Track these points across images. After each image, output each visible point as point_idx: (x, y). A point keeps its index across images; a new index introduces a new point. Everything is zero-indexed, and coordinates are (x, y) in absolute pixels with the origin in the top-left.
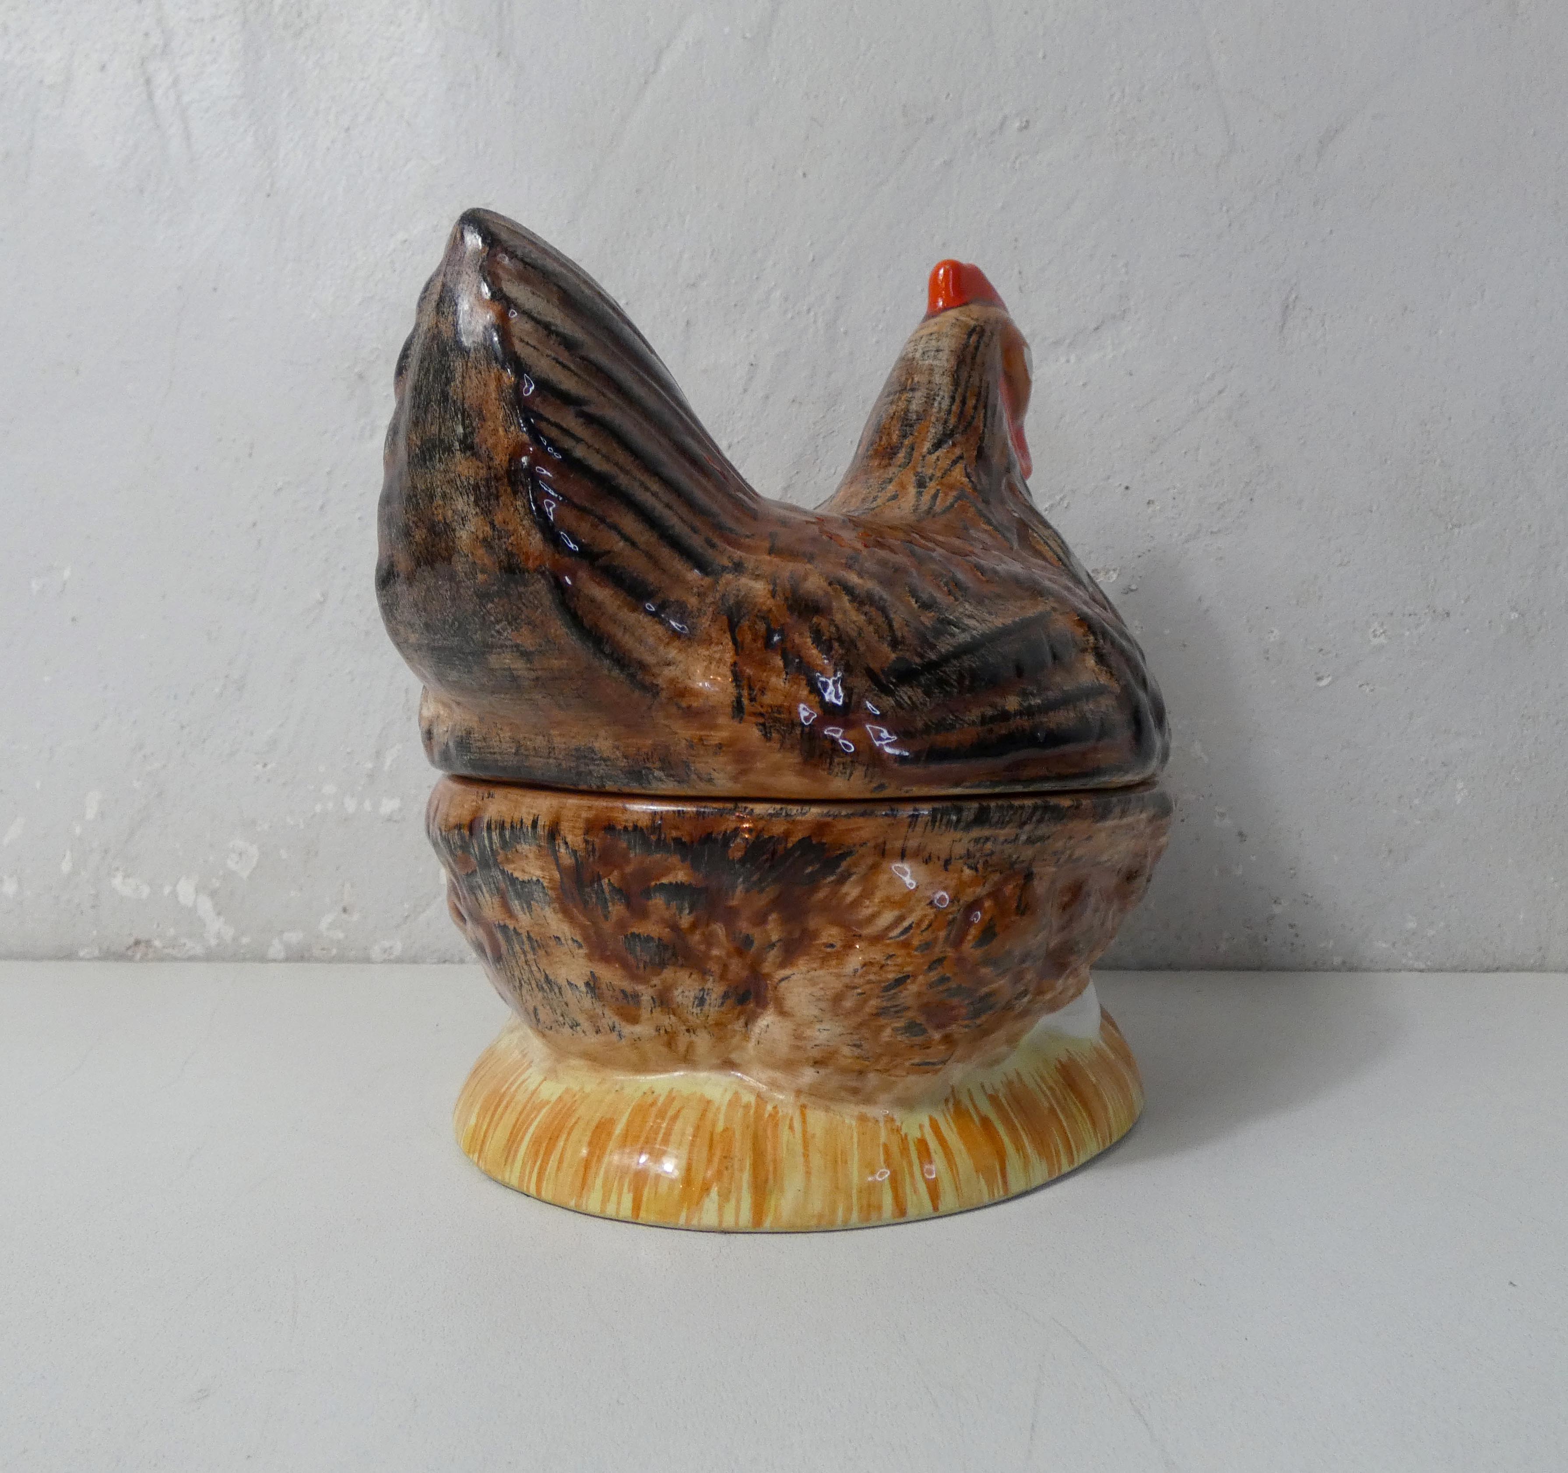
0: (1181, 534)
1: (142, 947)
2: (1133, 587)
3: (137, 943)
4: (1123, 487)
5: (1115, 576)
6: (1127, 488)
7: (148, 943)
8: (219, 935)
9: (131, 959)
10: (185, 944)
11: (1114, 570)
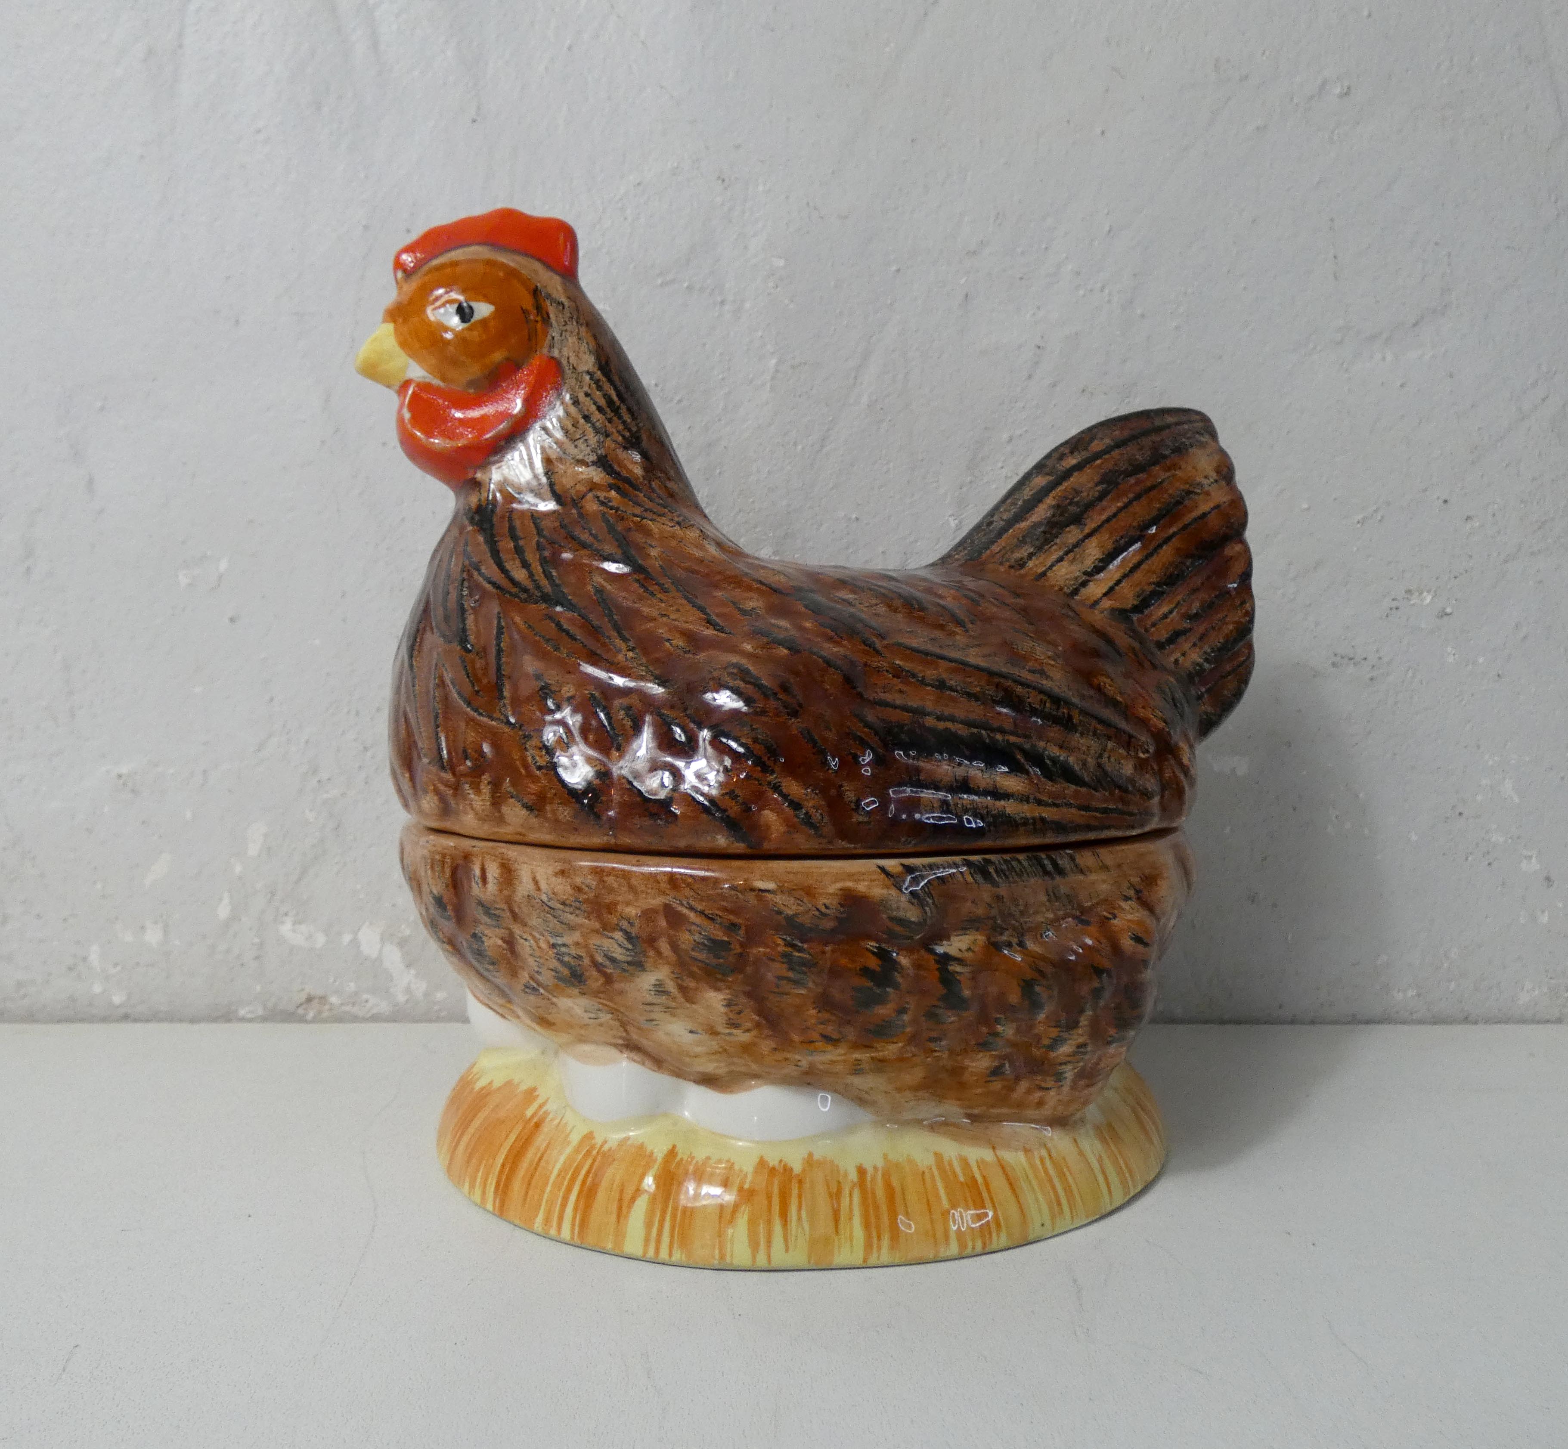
0: (1499, 554)
1: (315, 1003)
2: (1448, 610)
3: (309, 1000)
4: (1441, 501)
5: (1428, 599)
6: (1446, 501)
7: (323, 999)
8: (408, 990)
9: (302, 1020)
10: (367, 1001)
11: (1429, 592)
